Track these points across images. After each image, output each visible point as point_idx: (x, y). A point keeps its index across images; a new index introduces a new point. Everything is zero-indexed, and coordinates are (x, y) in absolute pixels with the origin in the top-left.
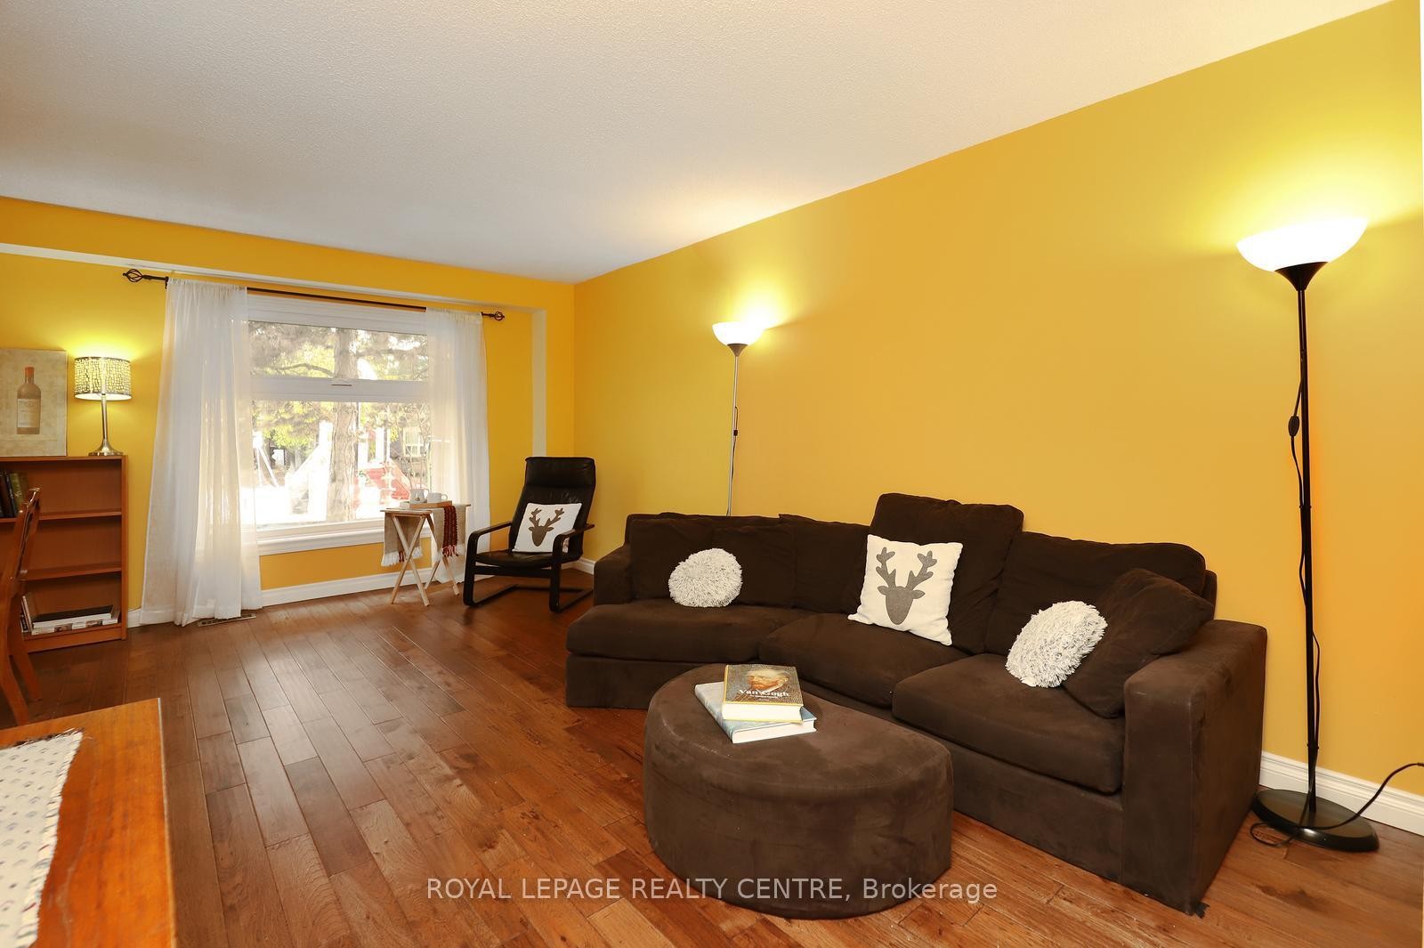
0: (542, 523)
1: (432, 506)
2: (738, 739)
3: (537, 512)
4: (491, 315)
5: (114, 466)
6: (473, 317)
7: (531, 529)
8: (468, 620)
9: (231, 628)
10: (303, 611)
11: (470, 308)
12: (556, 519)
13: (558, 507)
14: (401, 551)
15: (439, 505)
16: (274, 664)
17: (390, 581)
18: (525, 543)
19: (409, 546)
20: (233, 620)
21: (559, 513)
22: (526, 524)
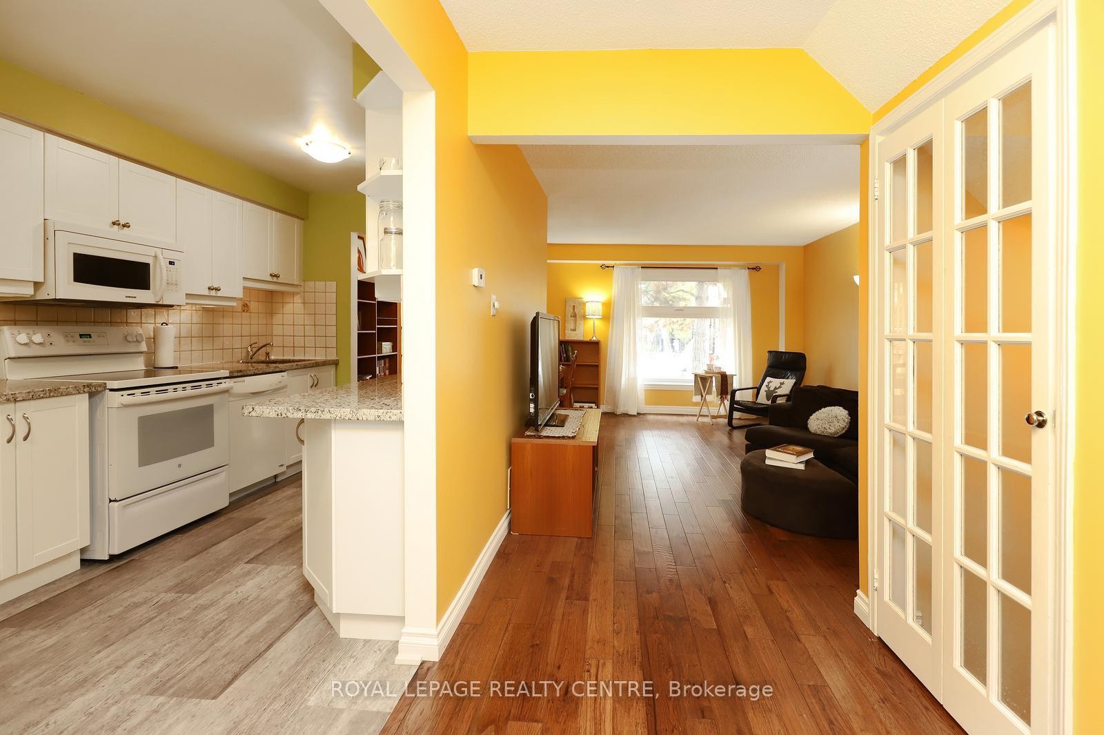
0: (772, 389)
1: (715, 373)
2: (768, 462)
3: (770, 382)
4: (753, 269)
5: (596, 344)
6: (743, 271)
7: (766, 391)
8: (730, 434)
9: (633, 419)
10: (675, 418)
11: (742, 267)
12: (780, 387)
13: (782, 380)
14: (702, 396)
15: (718, 373)
16: (653, 432)
17: (696, 410)
18: (762, 399)
19: (704, 391)
20: (634, 416)
21: (782, 384)
22: (764, 388)
